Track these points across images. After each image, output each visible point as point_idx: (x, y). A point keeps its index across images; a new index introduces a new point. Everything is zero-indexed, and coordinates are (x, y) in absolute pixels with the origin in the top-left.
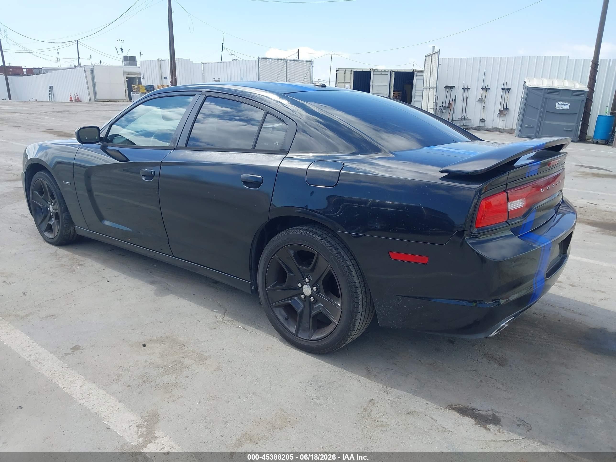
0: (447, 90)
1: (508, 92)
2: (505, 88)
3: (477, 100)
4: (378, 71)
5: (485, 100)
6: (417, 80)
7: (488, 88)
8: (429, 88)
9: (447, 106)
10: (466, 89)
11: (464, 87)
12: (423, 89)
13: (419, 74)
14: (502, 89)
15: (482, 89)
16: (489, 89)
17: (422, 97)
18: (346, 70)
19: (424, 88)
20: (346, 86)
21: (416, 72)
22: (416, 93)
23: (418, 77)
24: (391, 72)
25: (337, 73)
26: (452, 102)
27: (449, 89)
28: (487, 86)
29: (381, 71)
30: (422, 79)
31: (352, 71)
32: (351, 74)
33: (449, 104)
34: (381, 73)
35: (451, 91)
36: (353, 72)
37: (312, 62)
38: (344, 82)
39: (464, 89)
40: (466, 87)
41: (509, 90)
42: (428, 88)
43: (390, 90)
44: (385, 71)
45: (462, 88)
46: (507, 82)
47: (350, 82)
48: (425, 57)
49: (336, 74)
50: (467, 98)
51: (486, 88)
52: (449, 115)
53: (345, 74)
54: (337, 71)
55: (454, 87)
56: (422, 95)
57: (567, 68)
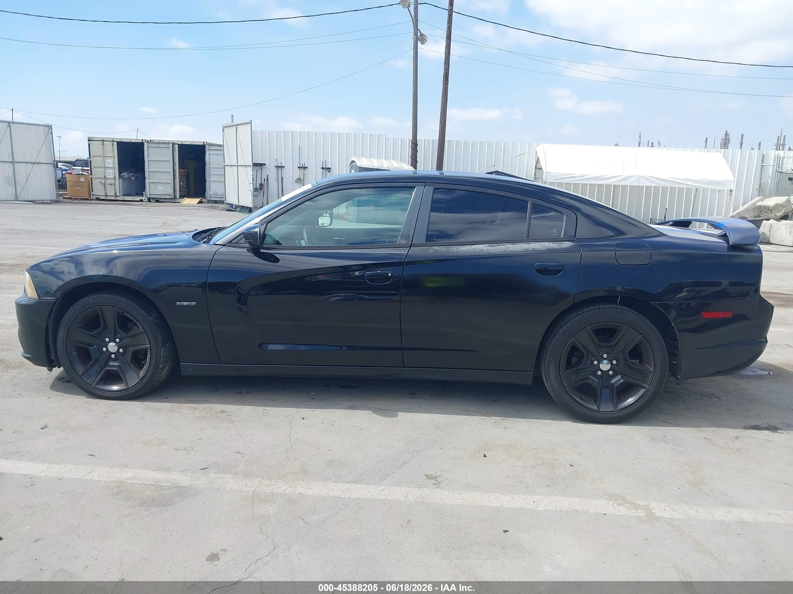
0: (257, 168)
1: (329, 172)
2: (325, 167)
3: (294, 181)
4: (153, 143)
5: (304, 181)
6: (210, 155)
7: (305, 167)
8: (238, 166)
9: (258, 187)
10: (280, 167)
11: (277, 165)
12: (224, 167)
13: (212, 148)
14: (321, 168)
15: (298, 167)
16: (307, 168)
17: (224, 177)
18: (104, 140)
19: (226, 165)
20: (107, 161)
21: (208, 146)
22: (210, 172)
23: (211, 152)
24: (173, 145)
25: (90, 142)
26: (264, 183)
27: (258, 167)
28: (303, 165)
29: (159, 143)
30: (221, 155)
31: (113, 141)
32: (113, 145)
33: (261, 185)
34: (159, 145)
35: (262, 170)
36: (115, 143)
37: (50, 127)
38: (102, 155)
39: (277, 167)
40: (279, 165)
41: (329, 170)
42: (236, 165)
43: (175, 167)
44: (164, 143)
45: (275, 167)
46: (326, 161)
47: (112, 155)
48: (223, 127)
49: (89, 144)
50: (282, 178)
51: (303, 166)
52: (263, 199)
53: (103, 144)
54: (89, 140)
55: (265, 164)
56: (223, 173)
57: (386, 147)
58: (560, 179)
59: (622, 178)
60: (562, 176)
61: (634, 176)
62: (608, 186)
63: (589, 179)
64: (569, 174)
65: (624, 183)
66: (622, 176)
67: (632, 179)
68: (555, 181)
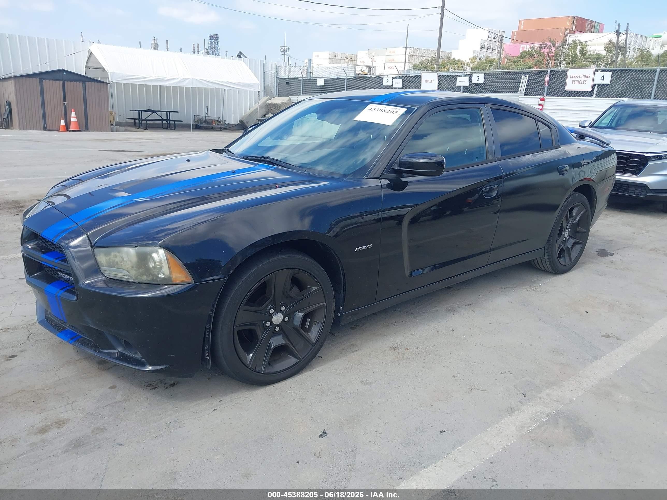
58: (125, 80)
59: (179, 80)
60: (127, 77)
61: (188, 79)
62: (168, 87)
63: (151, 80)
64: (133, 76)
65: (181, 85)
66: (179, 79)
67: (187, 81)
68: (120, 82)
